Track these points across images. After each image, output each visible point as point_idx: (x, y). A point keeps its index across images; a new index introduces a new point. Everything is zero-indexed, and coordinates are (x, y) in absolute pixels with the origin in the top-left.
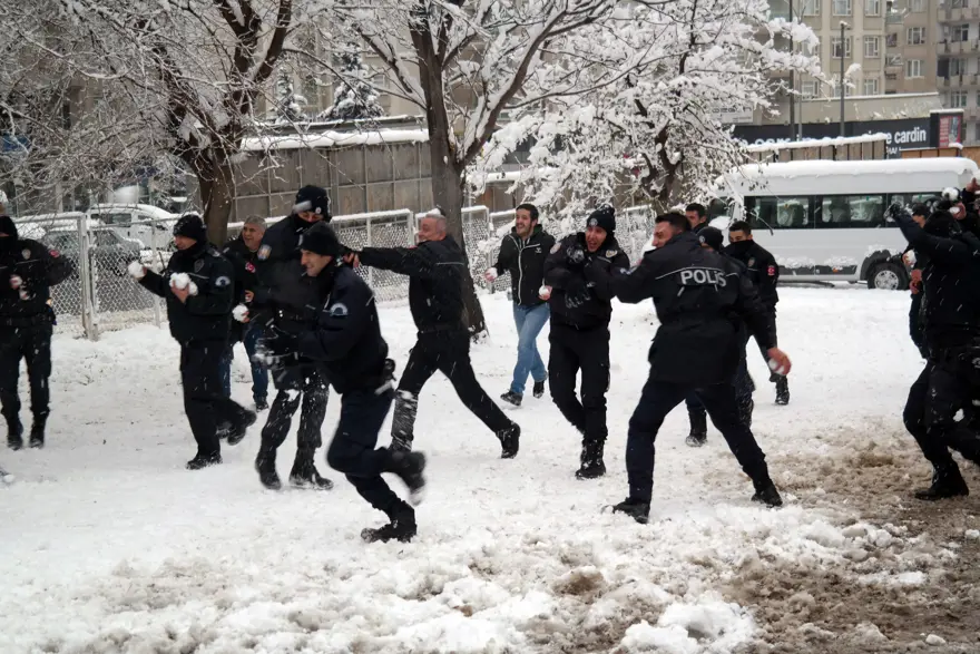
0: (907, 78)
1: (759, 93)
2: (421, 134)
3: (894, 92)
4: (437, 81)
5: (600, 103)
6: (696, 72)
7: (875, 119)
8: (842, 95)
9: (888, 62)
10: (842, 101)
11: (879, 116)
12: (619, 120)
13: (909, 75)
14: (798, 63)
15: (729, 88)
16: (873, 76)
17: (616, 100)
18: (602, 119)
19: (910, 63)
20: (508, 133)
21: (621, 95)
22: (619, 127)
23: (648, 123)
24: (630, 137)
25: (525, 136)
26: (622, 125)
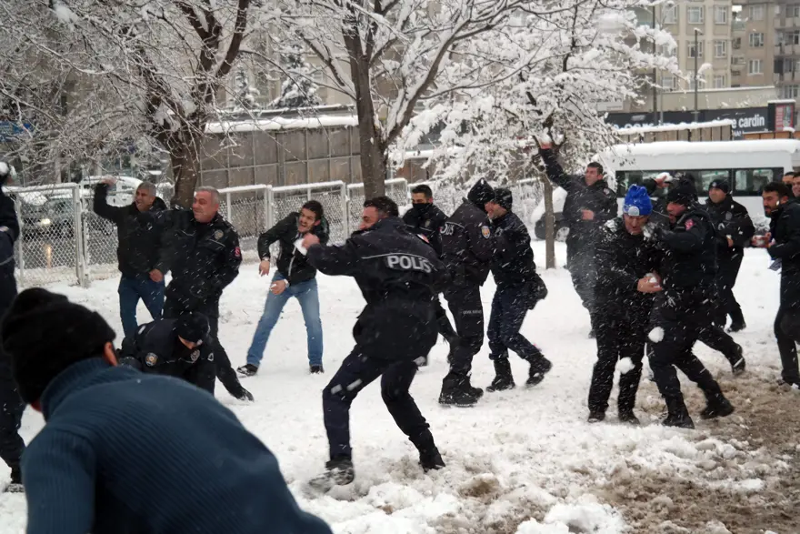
0: (749, 75)
1: (627, 86)
2: (352, 120)
3: (738, 86)
4: (364, 76)
5: (498, 94)
6: (577, 69)
7: (723, 108)
8: (696, 88)
9: (734, 61)
10: (696, 93)
11: (726, 105)
12: (513, 108)
13: (751, 72)
14: (659, 63)
15: (603, 82)
16: (722, 72)
17: (511, 92)
18: (499, 107)
19: (751, 62)
20: (423, 118)
21: (515, 88)
22: (513, 114)
23: (537, 111)
24: (523, 122)
25: (437, 121)
26: (516, 112)
